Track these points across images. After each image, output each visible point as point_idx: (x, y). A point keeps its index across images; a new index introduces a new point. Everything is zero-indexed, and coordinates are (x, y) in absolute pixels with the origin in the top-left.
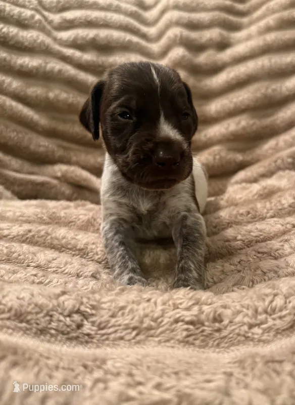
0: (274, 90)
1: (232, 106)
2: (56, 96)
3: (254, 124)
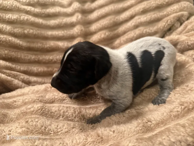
0: (117, 19)
1: (101, 26)
2: (28, 32)
3: (111, 34)
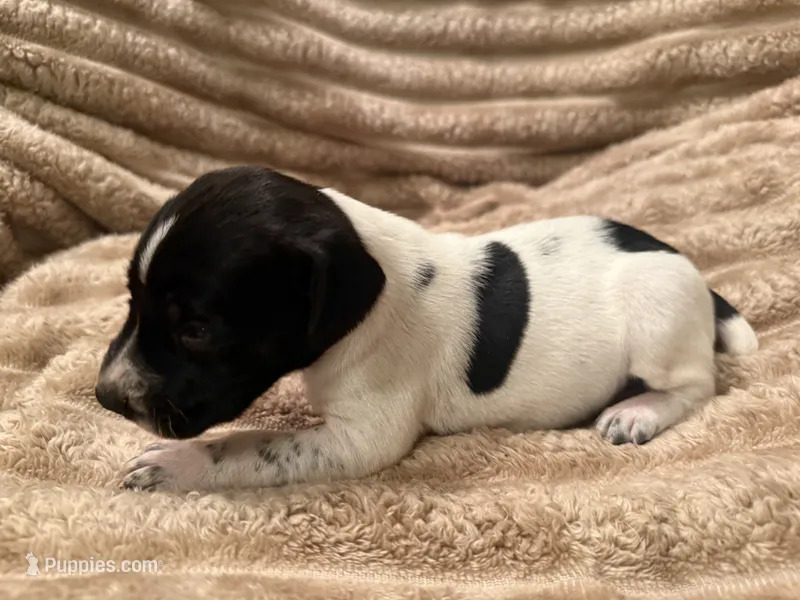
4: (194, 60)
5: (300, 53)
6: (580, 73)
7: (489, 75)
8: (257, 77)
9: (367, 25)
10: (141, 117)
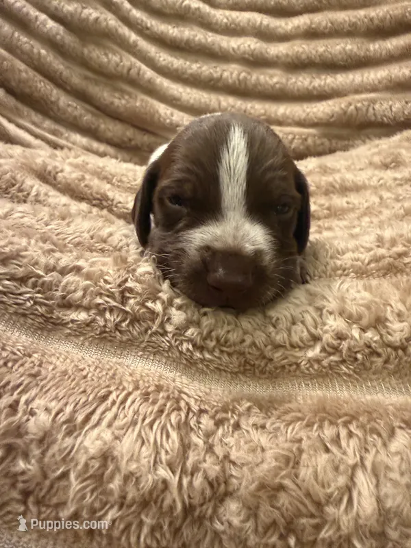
4: (57, 62)
5: (125, 71)
6: (301, 112)
7: (243, 107)
8: (97, 83)
9: (172, 65)
10: (13, 84)
